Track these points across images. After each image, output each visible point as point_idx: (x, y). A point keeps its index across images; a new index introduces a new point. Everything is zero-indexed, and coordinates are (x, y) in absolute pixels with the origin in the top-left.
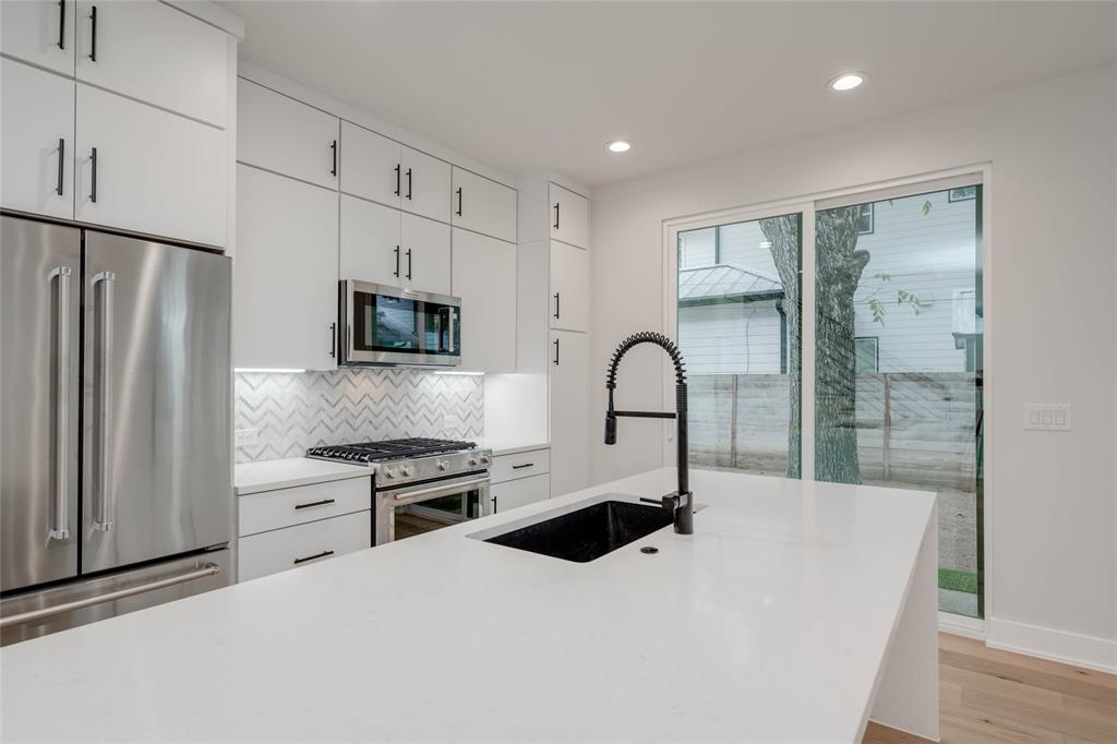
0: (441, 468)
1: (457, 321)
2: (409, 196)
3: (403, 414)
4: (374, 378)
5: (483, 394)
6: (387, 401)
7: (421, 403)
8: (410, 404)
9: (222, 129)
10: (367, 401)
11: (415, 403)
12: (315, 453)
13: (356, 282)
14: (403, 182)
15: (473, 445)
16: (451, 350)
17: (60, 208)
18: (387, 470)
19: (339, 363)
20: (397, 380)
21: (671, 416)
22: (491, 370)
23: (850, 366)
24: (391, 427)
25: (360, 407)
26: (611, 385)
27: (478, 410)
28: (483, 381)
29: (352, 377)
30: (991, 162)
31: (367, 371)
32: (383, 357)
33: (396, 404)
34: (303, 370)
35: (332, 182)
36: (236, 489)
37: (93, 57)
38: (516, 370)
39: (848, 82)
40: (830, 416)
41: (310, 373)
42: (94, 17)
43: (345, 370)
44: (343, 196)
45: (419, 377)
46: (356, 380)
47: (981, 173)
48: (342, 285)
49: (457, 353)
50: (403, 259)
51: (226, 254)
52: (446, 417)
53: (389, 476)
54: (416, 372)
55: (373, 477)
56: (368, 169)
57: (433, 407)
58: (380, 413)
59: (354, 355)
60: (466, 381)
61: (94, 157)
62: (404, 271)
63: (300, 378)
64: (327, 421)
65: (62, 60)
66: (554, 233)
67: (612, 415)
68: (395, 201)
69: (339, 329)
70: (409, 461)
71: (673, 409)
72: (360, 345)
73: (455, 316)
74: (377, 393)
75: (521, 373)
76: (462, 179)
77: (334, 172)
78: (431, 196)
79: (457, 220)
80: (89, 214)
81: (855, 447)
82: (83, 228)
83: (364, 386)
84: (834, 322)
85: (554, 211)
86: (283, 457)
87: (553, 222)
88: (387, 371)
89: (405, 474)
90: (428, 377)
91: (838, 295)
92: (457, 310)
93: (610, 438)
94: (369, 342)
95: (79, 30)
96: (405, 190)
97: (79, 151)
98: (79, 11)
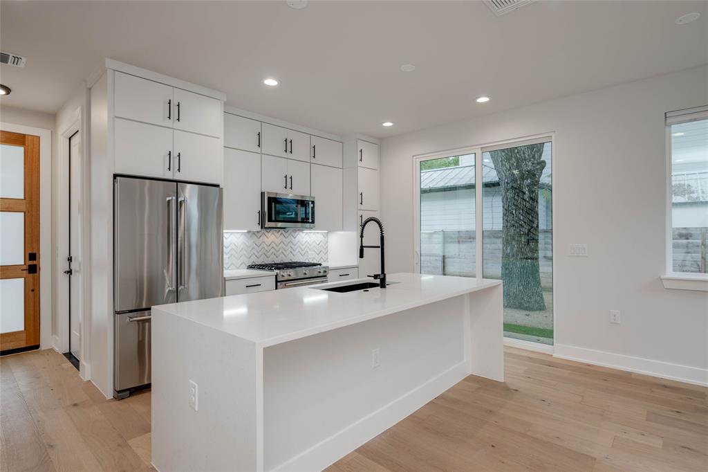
0: (305, 274)
1: (313, 208)
2: (291, 152)
3: (289, 251)
4: (276, 234)
5: (327, 242)
6: (282, 244)
7: (297, 245)
8: (293, 246)
9: (218, 138)
10: (273, 245)
11: (295, 246)
12: (251, 267)
13: (268, 193)
14: (288, 146)
15: (320, 265)
16: (310, 221)
17: (169, 175)
18: (282, 274)
19: (262, 228)
20: (286, 235)
21: (379, 247)
22: (331, 230)
23: (535, 225)
24: (284, 256)
25: (270, 248)
26: (362, 237)
27: (325, 249)
28: (327, 235)
29: (266, 234)
30: (554, 132)
31: (273, 230)
32: (280, 225)
33: (286, 246)
34: (246, 231)
35: (258, 150)
36: (225, 278)
37: (179, 120)
38: (343, 229)
39: (483, 100)
40: (522, 253)
41: (249, 232)
42: (179, 105)
43: (264, 231)
44: (263, 155)
45: (297, 233)
46: (269, 235)
47: (551, 137)
48: (263, 194)
49: (313, 222)
50: (288, 181)
51: (221, 186)
52: (309, 252)
53: (283, 276)
54: (295, 231)
55: (276, 276)
56: (273, 143)
57: (303, 248)
58: (279, 250)
59: (268, 224)
60: (319, 235)
61: (179, 156)
62: (289, 186)
63: (245, 235)
64: (256, 253)
65: (169, 123)
66: (359, 164)
67: (362, 248)
68: (285, 155)
69: (262, 213)
70: (291, 270)
71: (380, 245)
72: (270, 220)
73: (312, 205)
74: (277, 241)
75: (345, 231)
76: (315, 141)
77: (259, 146)
78: (302, 150)
79: (313, 160)
80: (178, 177)
81: (537, 271)
82: (177, 182)
83: (272, 238)
84: (526, 201)
85: (359, 153)
86: (238, 268)
87: (359, 158)
88: (282, 231)
89: (290, 275)
90: (301, 233)
91: (528, 186)
92: (313, 202)
93: (361, 256)
94: (273, 219)
95: (174, 111)
96: (289, 150)
97: (175, 154)
98: (174, 104)
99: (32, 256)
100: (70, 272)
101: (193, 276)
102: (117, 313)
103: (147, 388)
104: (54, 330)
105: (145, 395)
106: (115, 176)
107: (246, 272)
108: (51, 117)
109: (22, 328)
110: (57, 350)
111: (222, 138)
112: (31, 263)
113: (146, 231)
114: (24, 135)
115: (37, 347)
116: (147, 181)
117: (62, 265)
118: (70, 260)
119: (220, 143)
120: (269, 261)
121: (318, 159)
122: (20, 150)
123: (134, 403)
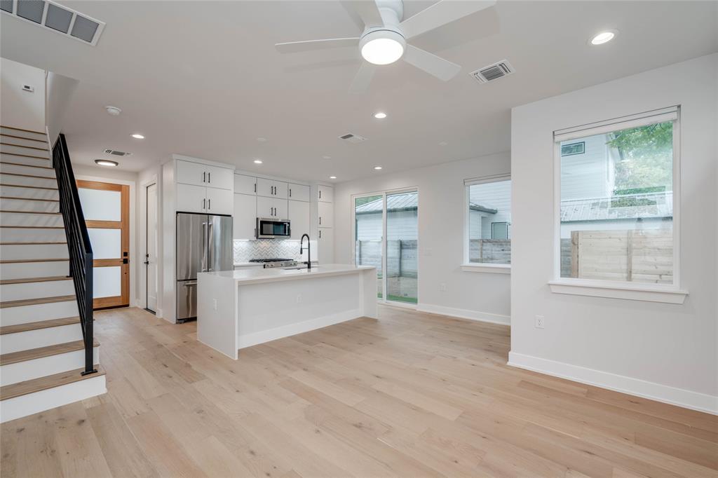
0: (282, 265)
1: (289, 227)
4: (266, 242)
6: (271, 248)
7: (281, 249)
8: (277, 249)
9: (231, 189)
10: (265, 248)
11: (279, 249)
12: (251, 261)
13: (261, 218)
14: (274, 190)
15: (292, 260)
16: (287, 234)
17: (204, 211)
18: (268, 263)
19: (256, 238)
25: (263, 250)
29: (261, 242)
31: (265, 240)
32: (268, 237)
33: (274, 249)
34: (248, 240)
35: (255, 194)
37: (209, 182)
41: (250, 241)
42: (209, 174)
43: (259, 240)
44: (258, 197)
48: (257, 219)
49: (289, 235)
50: (273, 211)
51: (232, 216)
54: (279, 241)
55: (264, 266)
56: (264, 189)
59: (260, 236)
60: (292, 242)
61: (209, 201)
62: (274, 214)
63: (248, 242)
64: (255, 253)
65: (204, 184)
66: (319, 199)
68: (271, 196)
69: (257, 230)
70: (273, 262)
72: (262, 234)
73: (288, 225)
74: (268, 246)
75: (311, 240)
76: (291, 186)
77: (255, 191)
78: (282, 192)
79: (290, 198)
80: (209, 212)
82: (208, 214)
83: (265, 244)
85: (319, 193)
86: (243, 261)
87: (319, 196)
92: (289, 223)
94: (264, 233)
95: (207, 177)
96: (274, 193)
97: (207, 200)
98: (207, 174)
99: (126, 254)
100: (147, 263)
101: (217, 263)
102: (178, 281)
103: (194, 319)
104: (137, 296)
105: (194, 322)
106: (177, 213)
107: (248, 263)
108: (136, 175)
109: (119, 294)
110: (139, 307)
111: (233, 190)
112: (125, 258)
113: (191, 240)
114: (121, 185)
115: (128, 306)
116: (191, 215)
117: (143, 259)
118: (147, 256)
119: (232, 192)
120: (263, 258)
121: (292, 198)
122: (118, 194)
123: (188, 325)
